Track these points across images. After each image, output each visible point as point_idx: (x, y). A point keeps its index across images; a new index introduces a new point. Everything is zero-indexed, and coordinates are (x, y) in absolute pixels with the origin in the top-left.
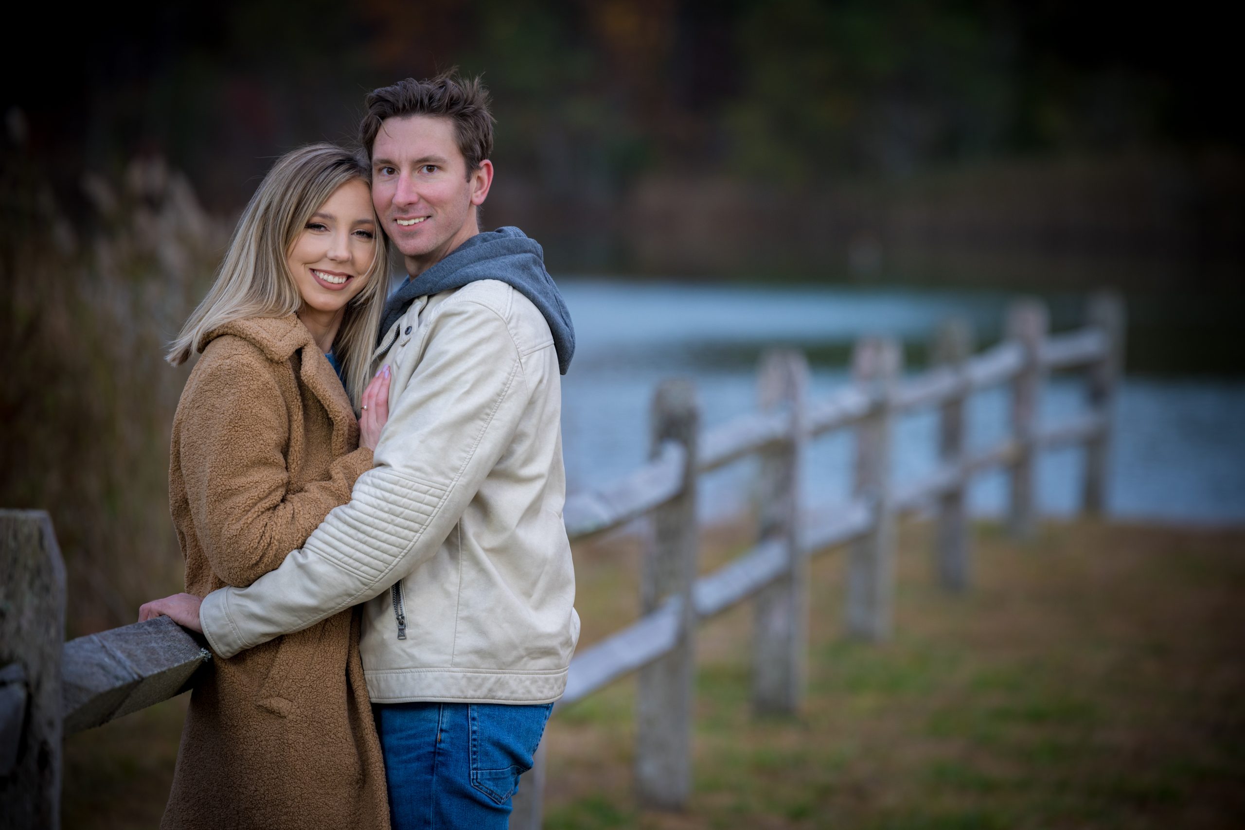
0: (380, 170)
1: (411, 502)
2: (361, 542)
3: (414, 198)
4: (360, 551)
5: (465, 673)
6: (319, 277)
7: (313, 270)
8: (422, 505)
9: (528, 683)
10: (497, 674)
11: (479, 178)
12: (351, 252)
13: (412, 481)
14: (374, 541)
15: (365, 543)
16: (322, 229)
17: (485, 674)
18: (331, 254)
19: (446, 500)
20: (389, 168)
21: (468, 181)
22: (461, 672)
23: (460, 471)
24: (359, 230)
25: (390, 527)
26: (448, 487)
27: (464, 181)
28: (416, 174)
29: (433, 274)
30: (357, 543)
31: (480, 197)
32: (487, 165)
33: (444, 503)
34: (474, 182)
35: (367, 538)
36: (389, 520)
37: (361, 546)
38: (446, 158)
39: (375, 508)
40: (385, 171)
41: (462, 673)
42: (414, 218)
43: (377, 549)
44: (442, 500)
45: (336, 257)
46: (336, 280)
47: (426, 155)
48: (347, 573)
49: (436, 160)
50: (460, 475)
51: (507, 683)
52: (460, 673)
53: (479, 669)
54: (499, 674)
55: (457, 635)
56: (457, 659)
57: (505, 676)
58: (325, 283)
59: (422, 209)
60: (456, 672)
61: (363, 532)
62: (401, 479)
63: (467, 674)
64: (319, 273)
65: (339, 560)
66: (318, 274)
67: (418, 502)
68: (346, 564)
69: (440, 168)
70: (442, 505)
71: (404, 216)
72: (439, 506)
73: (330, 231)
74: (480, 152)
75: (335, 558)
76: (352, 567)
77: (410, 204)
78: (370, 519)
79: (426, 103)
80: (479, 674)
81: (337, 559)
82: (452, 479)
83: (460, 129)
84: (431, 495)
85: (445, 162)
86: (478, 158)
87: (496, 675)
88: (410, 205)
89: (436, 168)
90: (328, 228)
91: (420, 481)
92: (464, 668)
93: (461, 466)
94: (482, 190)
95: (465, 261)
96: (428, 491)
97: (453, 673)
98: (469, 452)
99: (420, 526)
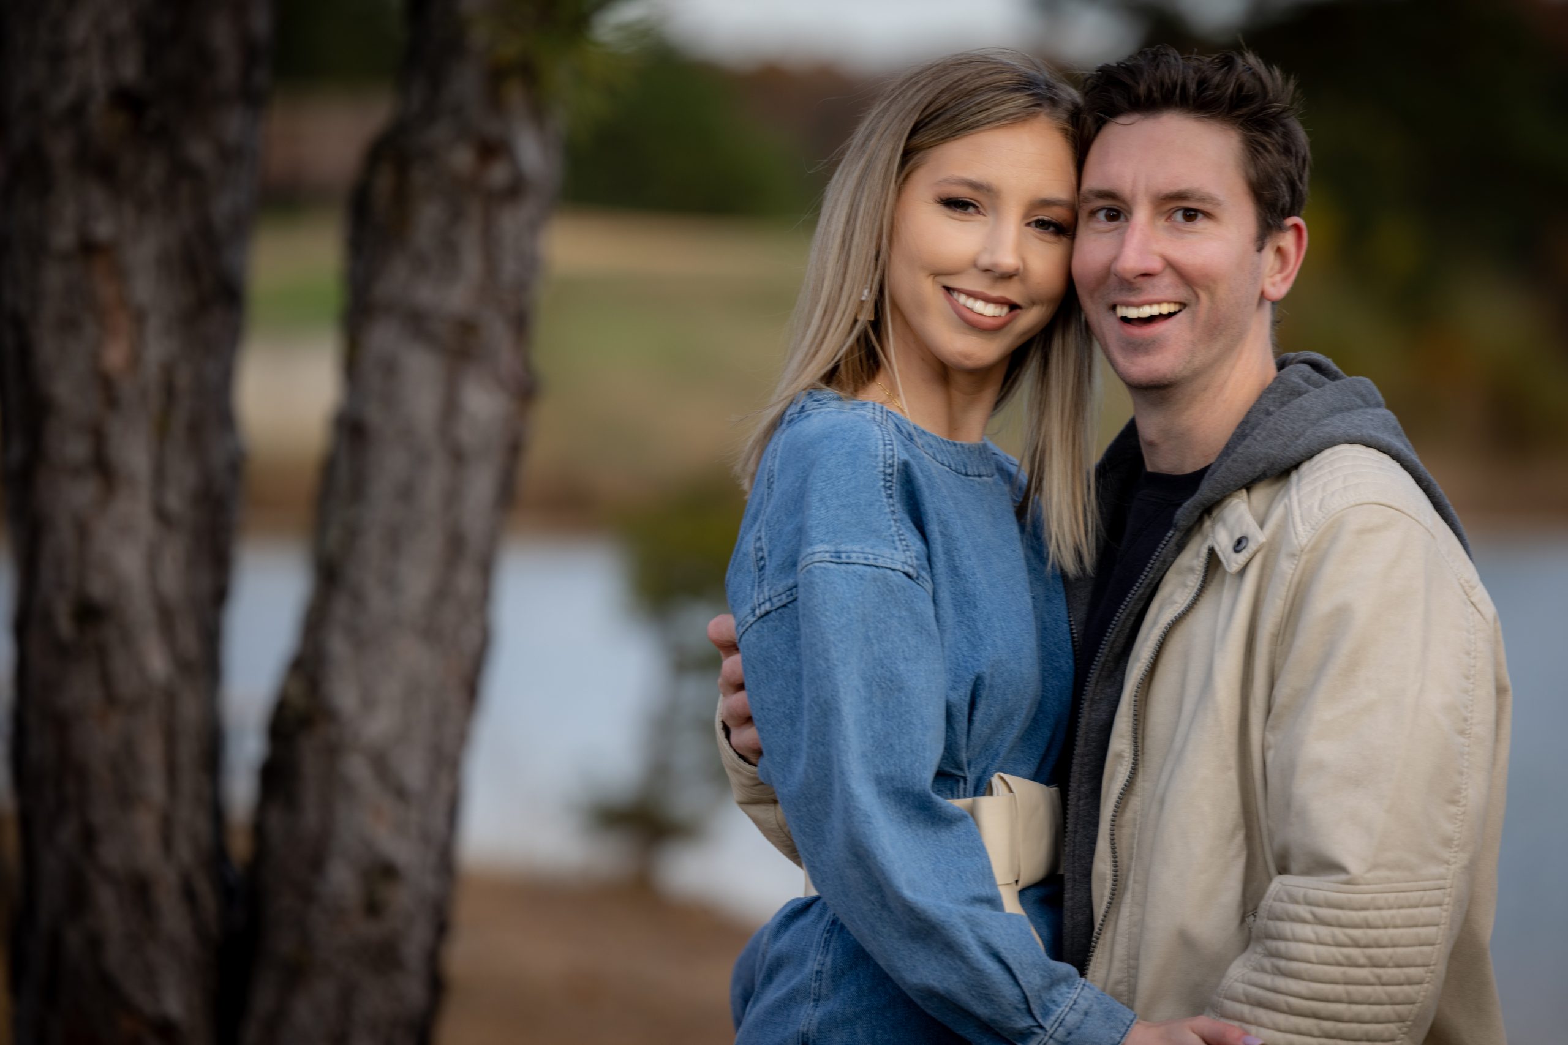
0: (1093, 213)
3: (1155, 264)
6: (957, 301)
7: (948, 289)
11: (1279, 251)
12: (1023, 260)
16: (971, 210)
18: (985, 260)
20: (1110, 209)
21: (1260, 249)
24: (1040, 217)
27: (1252, 248)
28: (1161, 222)
31: (1278, 287)
32: (1297, 227)
34: (1269, 254)
38: (1221, 198)
40: (1101, 215)
42: (1151, 303)
45: (996, 265)
46: (990, 310)
47: (1182, 186)
49: (1201, 200)
58: (969, 315)
59: (1166, 288)
64: (959, 295)
66: (955, 295)
69: (1208, 215)
71: (1133, 299)
72: (1442, 921)
73: (983, 215)
74: (1287, 198)
77: (1146, 275)
79: (1192, 90)
83: (1254, 149)
84: (1429, 905)
85: (1218, 204)
86: (1283, 210)
88: (1146, 278)
89: (1200, 216)
90: (981, 210)
94: (1284, 274)
96: (1422, 899)
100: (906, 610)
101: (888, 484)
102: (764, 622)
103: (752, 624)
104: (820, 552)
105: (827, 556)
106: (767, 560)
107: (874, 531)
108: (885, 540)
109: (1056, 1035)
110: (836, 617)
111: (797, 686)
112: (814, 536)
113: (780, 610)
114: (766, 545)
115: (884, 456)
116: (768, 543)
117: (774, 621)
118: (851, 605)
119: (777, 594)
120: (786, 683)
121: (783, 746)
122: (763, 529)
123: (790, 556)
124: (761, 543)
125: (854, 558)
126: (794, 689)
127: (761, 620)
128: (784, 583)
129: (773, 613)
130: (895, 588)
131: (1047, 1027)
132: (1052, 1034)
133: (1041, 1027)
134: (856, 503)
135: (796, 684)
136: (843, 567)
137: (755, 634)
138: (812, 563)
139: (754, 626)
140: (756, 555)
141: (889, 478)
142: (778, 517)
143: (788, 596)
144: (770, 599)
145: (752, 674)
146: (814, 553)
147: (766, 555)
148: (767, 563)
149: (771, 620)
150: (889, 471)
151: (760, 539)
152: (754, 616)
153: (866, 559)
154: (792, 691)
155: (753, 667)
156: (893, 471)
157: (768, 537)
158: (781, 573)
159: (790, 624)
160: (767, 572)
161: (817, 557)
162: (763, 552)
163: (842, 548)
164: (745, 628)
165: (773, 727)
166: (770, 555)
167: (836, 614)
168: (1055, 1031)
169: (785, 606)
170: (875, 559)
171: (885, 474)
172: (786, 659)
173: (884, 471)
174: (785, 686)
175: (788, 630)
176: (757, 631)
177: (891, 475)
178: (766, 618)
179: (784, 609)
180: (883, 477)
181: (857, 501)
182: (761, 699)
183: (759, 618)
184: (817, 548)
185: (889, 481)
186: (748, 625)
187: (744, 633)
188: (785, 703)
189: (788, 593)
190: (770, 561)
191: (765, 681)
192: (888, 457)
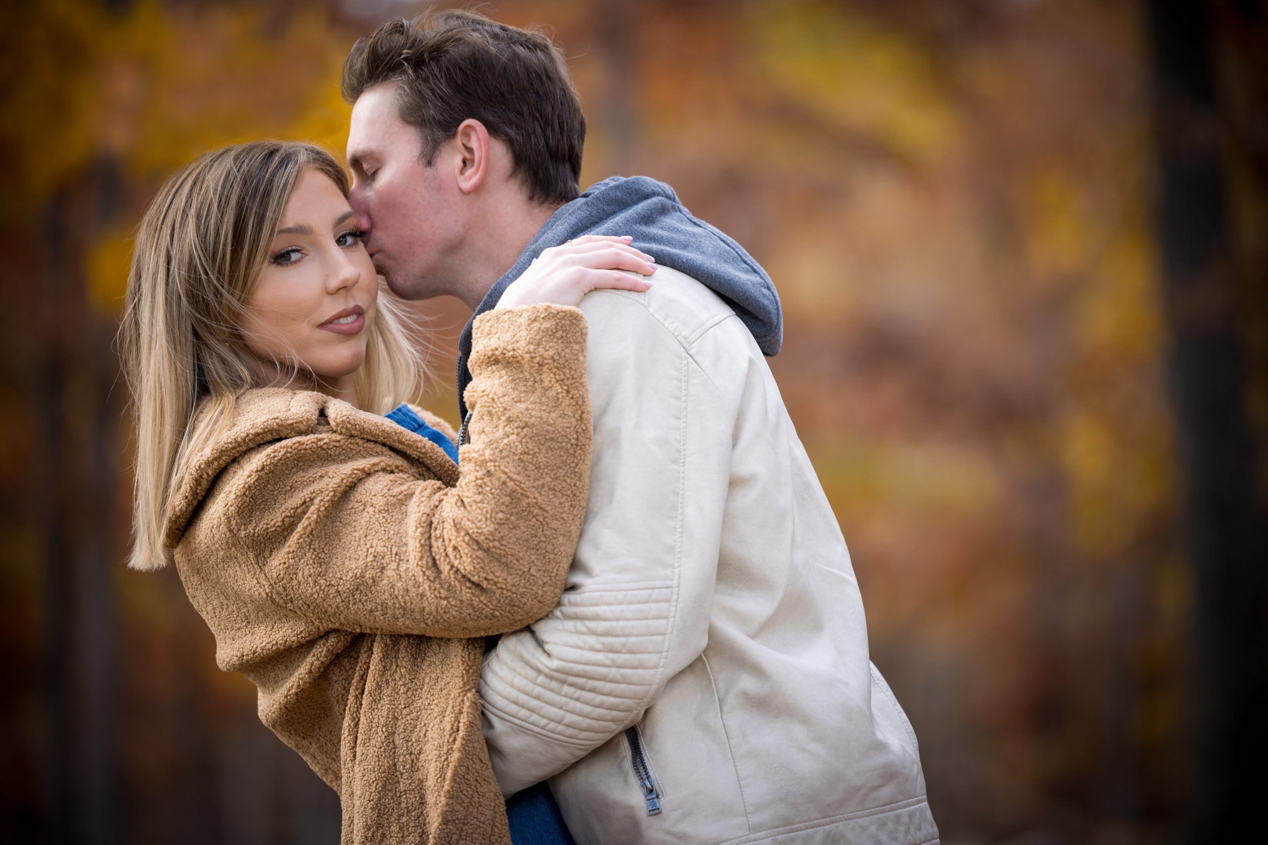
1: (632, 622)
2: (571, 698)
4: (572, 712)
5: (773, 837)
8: (649, 622)
9: (873, 829)
10: (823, 825)
13: (621, 590)
14: (591, 695)
15: (578, 699)
17: (805, 831)
19: (677, 600)
22: (767, 838)
23: (677, 550)
25: (614, 672)
26: (672, 580)
33: (676, 606)
37: (572, 704)
39: (581, 648)
41: (770, 838)
43: (599, 707)
44: (673, 603)
48: (558, 744)
50: (679, 556)
51: (843, 836)
52: (766, 840)
53: (793, 824)
54: (827, 825)
55: (742, 783)
56: (756, 819)
57: (837, 827)
60: (760, 839)
62: (603, 593)
63: (777, 837)
65: (542, 728)
67: (642, 619)
68: (554, 733)
70: (676, 611)
72: (672, 614)
73: (308, 254)
75: (535, 726)
76: (564, 736)
80: (796, 833)
81: (538, 726)
82: (672, 567)
84: (657, 601)
87: (822, 828)
90: (303, 251)
91: (632, 585)
92: (770, 829)
93: (675, 541)
96: (650, 596)
97: (756, 842)
98: (676, 517)
99: (659, 655)
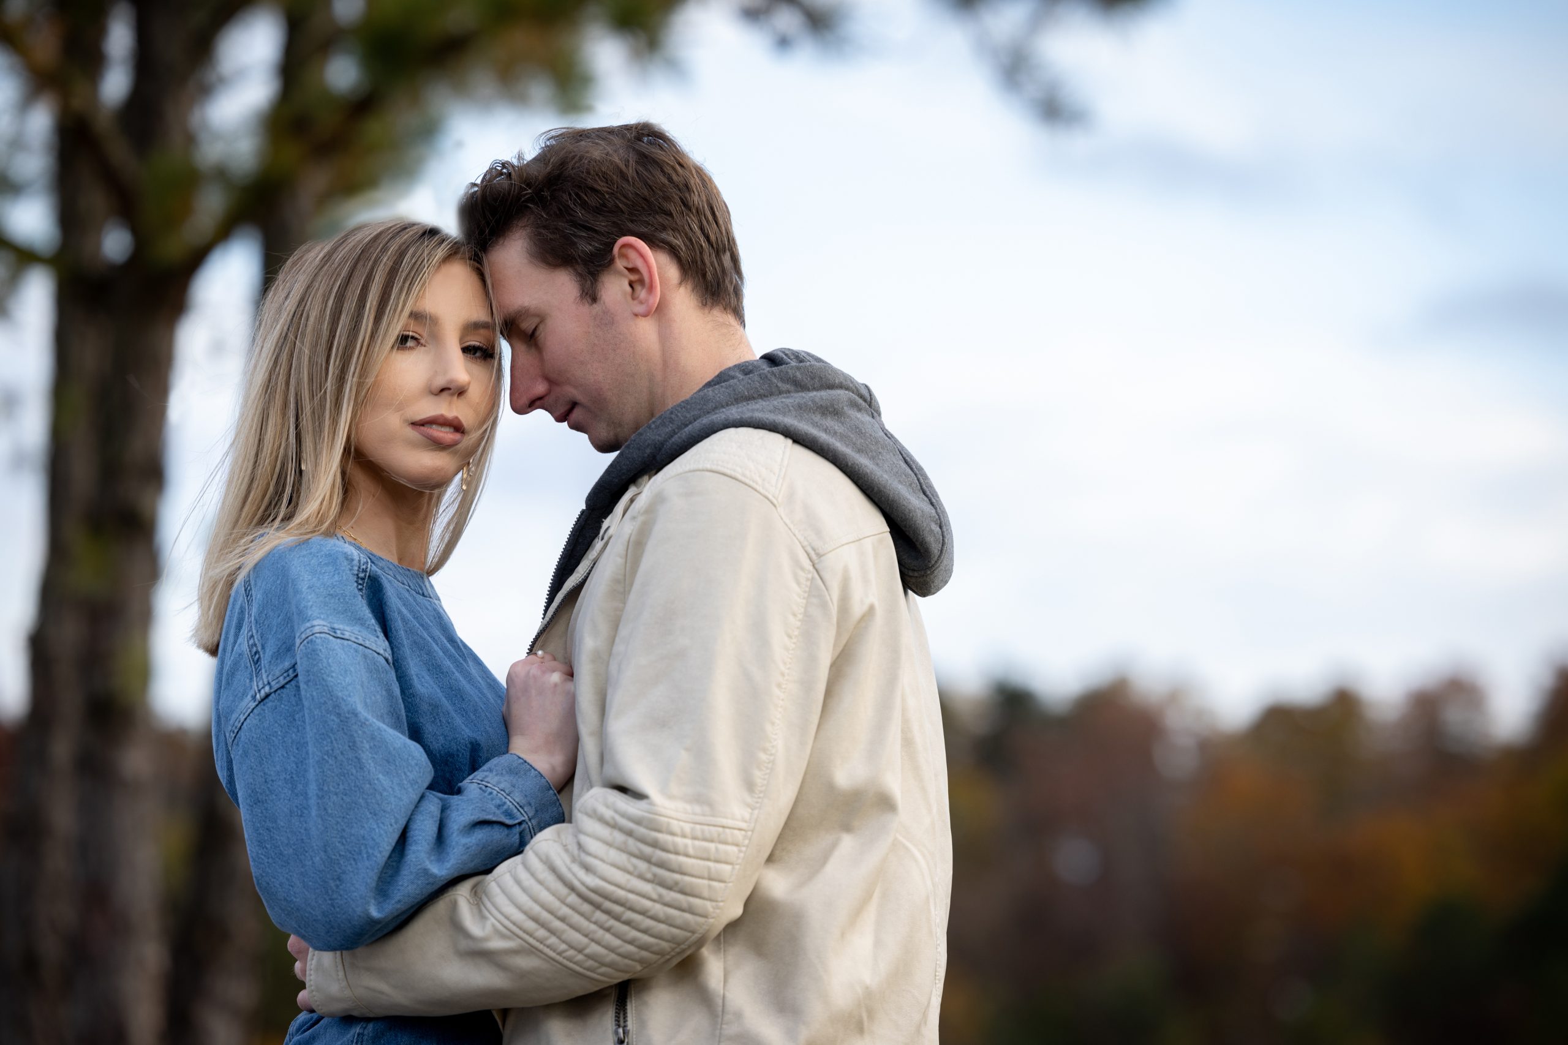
2: (601, 927)
13: (689, 822)
14: (625, 928)
15: (608, 930)
24: (471, 343)
25: (658, 909)
29: (655, 431)
30: (593, 927)
35: (612, 922)
36: (655, 896)
37: (600, 934)
43: (630, 942)
48: (570, 974)
50: (761, 795)
61: (607, 912)
65: (558, 954)
67: (704, 859)
73: (424, 345)
78: (621, 893)
82: (751, 807)
90: (421, 340)
95: (710, 405)
100: (386, 690)
101: (360, 587)
102: (264, 705)
103: (253, 709)
104: (319, 625)
105: (326, 629)
106: (261, 653)
107: (359, 619)
108: (368, 628)
109: (530, 815)
110: (341, 678)
111: (297, 754)
112: (310, 614)
113: (279, 692)
114: (259, 640)
115: (359, 561)
116: (260, 638)
117: (274, 701)
118: (352, 669)
119: (275, 677)
120: (287, 753)
121: (285, 810)
122: (253, 627)
123: (284, 643)
124: (254, 639)
125: (347, 635)
126: (294, 757)
127: (262, 703)
128: (281, 667)
129: (273, 695)
130: (380, 668)
131: (523, 818)
132: (528, 817)
133: (520, 824)
134: (342, 594)
135: (297, 752)
136: (339, 641)
137: (257, 717)
138: (313, 634)
139: (255, 711)
140: (250, 651)
141: (360, 582)
142: (266, 615)
143: (285, 678)
144: (269, 683)
145: (255, 753)
146: (312, 626)
147: (259, 649)
148: (262, 656)
149: (271, 701)
150: (362, 575)
151: (252, 636)
152: (255, 701)
153: (357, 638)
154: (292, 758)
155: (256, 746)
156: (365, 576)
157: (259, 633)
158: (277, 659)
159: (289, 701)
160: (264, 662)
161: (317, 629)
162: (256, 647)
163: (336, 626)
164: (247, 714)
165: (276, 795)
166: (263, 647)
167: (341, 675)
168: (527, 815)
169: (283, 687)
170: (364, 641)
171: (358, 578)
172: (287, 732)
173: (357, 575)
174: (285, 755)
175: (287, 708)
176: (258, 715)
177: (363, 579)
178: (267, 700)
179: (282, 690)
180: (356, 579)
181: (342, 592)
182: (264, 773)
183: (260, 702)
184: (315, 623)
185: (360, 584)
186: (250, 710)
187: (245, 719)
188: (286, 770)
189: (285, 675)
190: (264, 653)
191: (268, 756)
192: (362, 562)
